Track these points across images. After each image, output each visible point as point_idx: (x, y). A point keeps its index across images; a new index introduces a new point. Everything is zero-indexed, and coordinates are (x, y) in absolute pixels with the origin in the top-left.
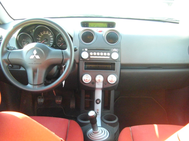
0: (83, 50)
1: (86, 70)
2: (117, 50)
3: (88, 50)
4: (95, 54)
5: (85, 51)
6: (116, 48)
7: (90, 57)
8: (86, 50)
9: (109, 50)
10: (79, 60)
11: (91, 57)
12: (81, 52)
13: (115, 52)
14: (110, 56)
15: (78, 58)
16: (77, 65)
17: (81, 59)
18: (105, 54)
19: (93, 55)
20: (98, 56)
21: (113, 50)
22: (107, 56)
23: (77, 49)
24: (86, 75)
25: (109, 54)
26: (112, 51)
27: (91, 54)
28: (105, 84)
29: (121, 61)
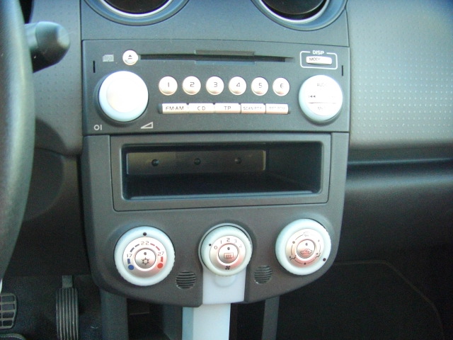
0: (109, 58)
1: (138, 200)
2: (328, 61)
3: (143, 57)
4: (192, 85)
5: (120, 66)
6: (326, 47)
7: (159, 111)
8: (131, 57)
9: (281, 59)
10: (85, 133)
11: (167, 108)
12: (93, 74)
13: (317, 70)
14: (293, 99)
15: (76, 118)
16: (69, 166)
17: (98, 128)
18: (260, 86)
19: (180, 96)
20: (214, 99)
21: (308, 60)
22: (270, 97)
23: (63, 40)
24: (140, 231)
25: (282, 86)
26: (305, 63)
27: (167, 85)
28: (261, 279)
29: (353, 132)
